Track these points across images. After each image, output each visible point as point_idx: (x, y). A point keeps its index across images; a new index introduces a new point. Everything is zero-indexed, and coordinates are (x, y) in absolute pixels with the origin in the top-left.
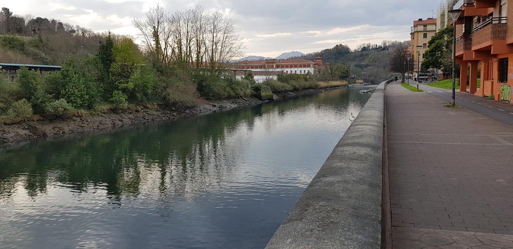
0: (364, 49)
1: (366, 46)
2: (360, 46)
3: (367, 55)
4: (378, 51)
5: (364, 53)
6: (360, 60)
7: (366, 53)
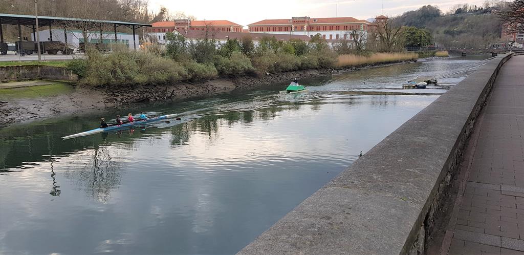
0: (459, 11)
1: (462, 7)
2: (454, 8)
3: (462, 18)
4: (477, 14)
5: (459, 16)
6: (453, 26)
7: (461, 16)
